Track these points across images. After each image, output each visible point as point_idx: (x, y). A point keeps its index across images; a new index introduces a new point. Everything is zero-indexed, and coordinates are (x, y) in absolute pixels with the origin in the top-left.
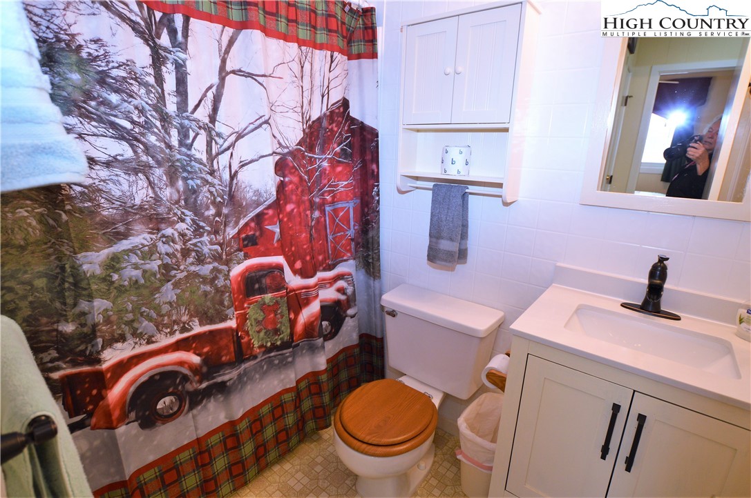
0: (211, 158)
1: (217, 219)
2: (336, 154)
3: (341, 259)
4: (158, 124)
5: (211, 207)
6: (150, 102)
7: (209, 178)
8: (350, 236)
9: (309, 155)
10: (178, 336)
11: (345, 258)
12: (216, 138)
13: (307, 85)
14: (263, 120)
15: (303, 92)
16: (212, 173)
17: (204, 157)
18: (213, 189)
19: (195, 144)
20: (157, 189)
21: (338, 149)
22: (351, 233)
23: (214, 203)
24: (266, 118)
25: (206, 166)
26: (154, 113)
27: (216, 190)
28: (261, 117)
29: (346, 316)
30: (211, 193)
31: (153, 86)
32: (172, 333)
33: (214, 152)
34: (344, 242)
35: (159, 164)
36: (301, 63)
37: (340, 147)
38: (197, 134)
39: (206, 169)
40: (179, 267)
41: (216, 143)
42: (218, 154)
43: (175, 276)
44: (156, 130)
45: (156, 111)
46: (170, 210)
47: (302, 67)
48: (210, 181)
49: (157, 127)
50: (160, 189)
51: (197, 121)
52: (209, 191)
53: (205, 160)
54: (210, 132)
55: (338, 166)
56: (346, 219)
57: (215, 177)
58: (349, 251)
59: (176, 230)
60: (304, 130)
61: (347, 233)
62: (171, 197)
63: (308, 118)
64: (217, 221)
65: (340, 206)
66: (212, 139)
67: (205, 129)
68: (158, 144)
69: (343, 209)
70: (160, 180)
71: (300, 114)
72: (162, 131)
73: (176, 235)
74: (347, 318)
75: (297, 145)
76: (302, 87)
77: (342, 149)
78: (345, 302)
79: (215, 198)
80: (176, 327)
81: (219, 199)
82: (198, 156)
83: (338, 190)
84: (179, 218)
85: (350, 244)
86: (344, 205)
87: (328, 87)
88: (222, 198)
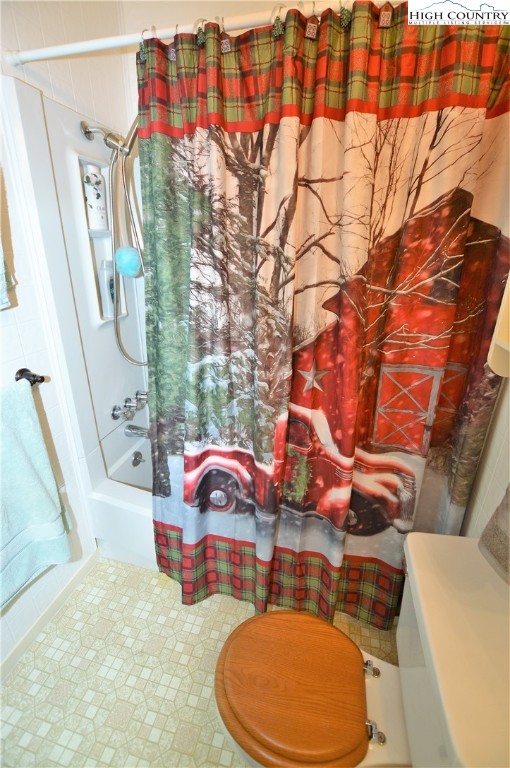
0: (277, 286)
1: (270, 354)
2: (422, 289)
3: (400, 447)
4: (238, 252)
5: (266, 341)
6: (233, 233)
7: (270, 309)
8: (425, 420)
9: (373, 287)
10: (236, 448)
11: (407, 448)
12: (285, 264)
13: (382, 180)
14: (312, 240)
15: (373, 193)
16: (275, 303)
17: (267, 285)
18: (272, 322)
19: (261, 272)
20: (232, 315)
21: (429, 281)
22: (429, 416)
23: (269, 336)
24: (317, 237)
25: (267, 295)
26: (236, 243)
27: (276, 323)
28: (310, 237)
29: (392, 525)
30: (269, 325)
31: (237, 217)
32: (232, 443)
33: (281, 281)
34: (411, 425)
35: (236, 291)
36: (376, 148)
37: (435, 277)
38: (265, 260)
39: (268, 299)
40: (244, 388)
41: (285, 270)
42: (286, 282)
43: (239, 395)
44: (236, 259)
45: (237, 240)
46: (241, 334)
47: (377, 154)
48: (270, 312)
49: (237, 256)
50: (235, 314)
51: (267, 245)
52: (267, 323)
53: (268, 289)
54: (279, 257)
55: (423, 309)
56: (423, 393)
57: (277, 309)
58: (419, 441)
59: (245, 354)
60: (369, 252)
61: (420, 414)
62: (243, 323)
63: (377, 233)
64: (270, 357)
65: (416, 370)
66: (281, 265)
67: (274, 254)
68: (236, 272)
69: (421, 376)
70: (236, 306)
71: (368, 227)
72: (242, 260)
73: (244, 359)
74: (391, 528)
75: (358, 274)
76: (373, 186)
77: (436, 282)
78: (395, 506)
79: (272, 332)
80: (236, 439)
81: (277, 333)
82: (261, 283)
83: (418, 345)
84: (250, 344)
85: (422, 434)
86: (425, 372)
87: (421, 177)
88: (282, 333)
